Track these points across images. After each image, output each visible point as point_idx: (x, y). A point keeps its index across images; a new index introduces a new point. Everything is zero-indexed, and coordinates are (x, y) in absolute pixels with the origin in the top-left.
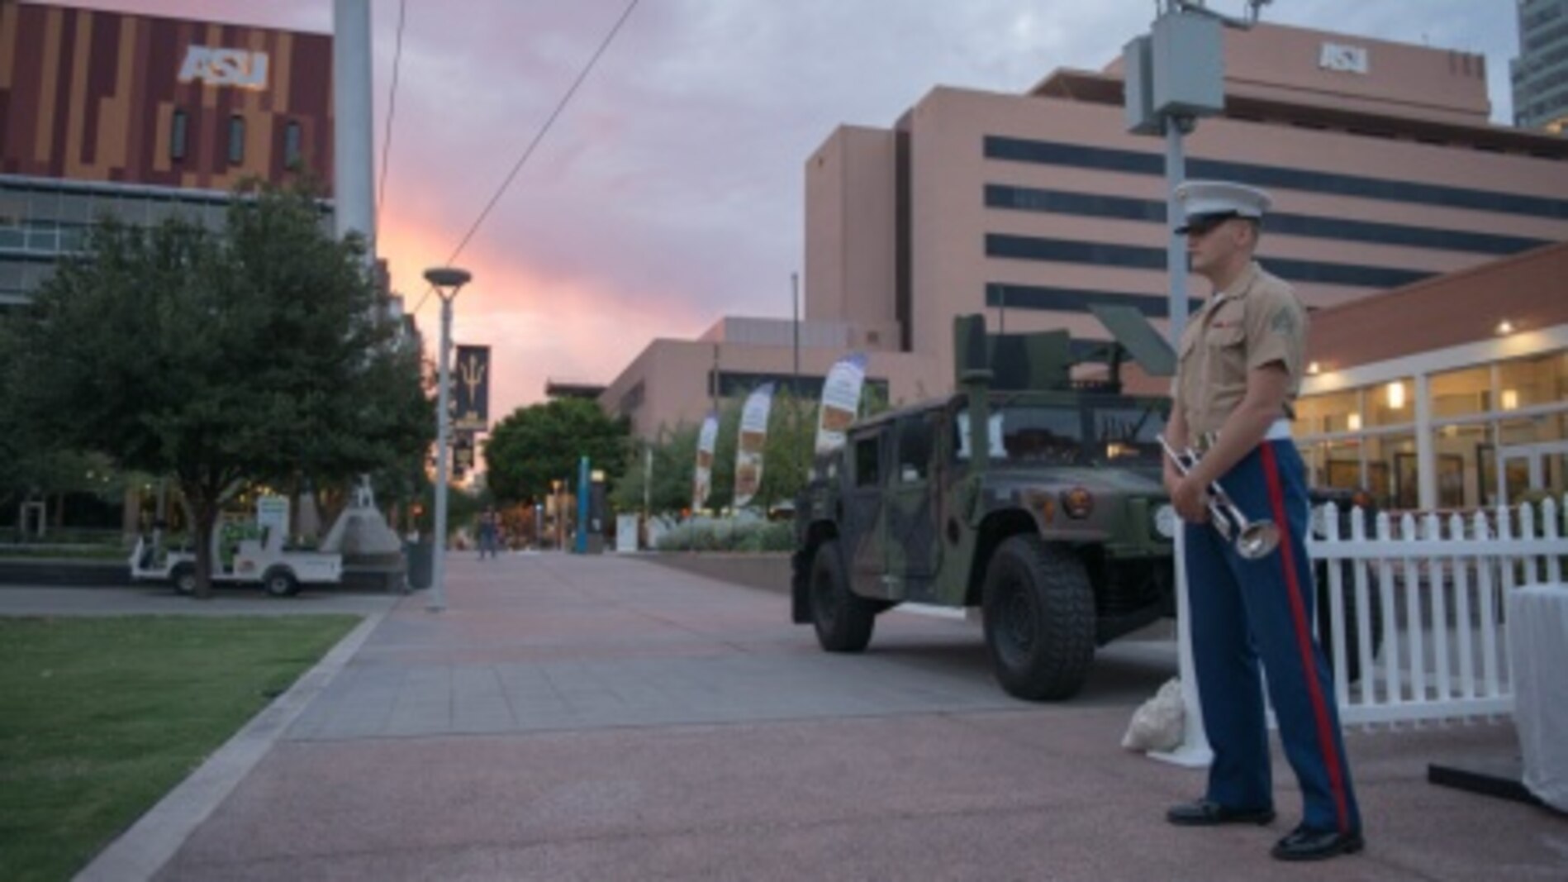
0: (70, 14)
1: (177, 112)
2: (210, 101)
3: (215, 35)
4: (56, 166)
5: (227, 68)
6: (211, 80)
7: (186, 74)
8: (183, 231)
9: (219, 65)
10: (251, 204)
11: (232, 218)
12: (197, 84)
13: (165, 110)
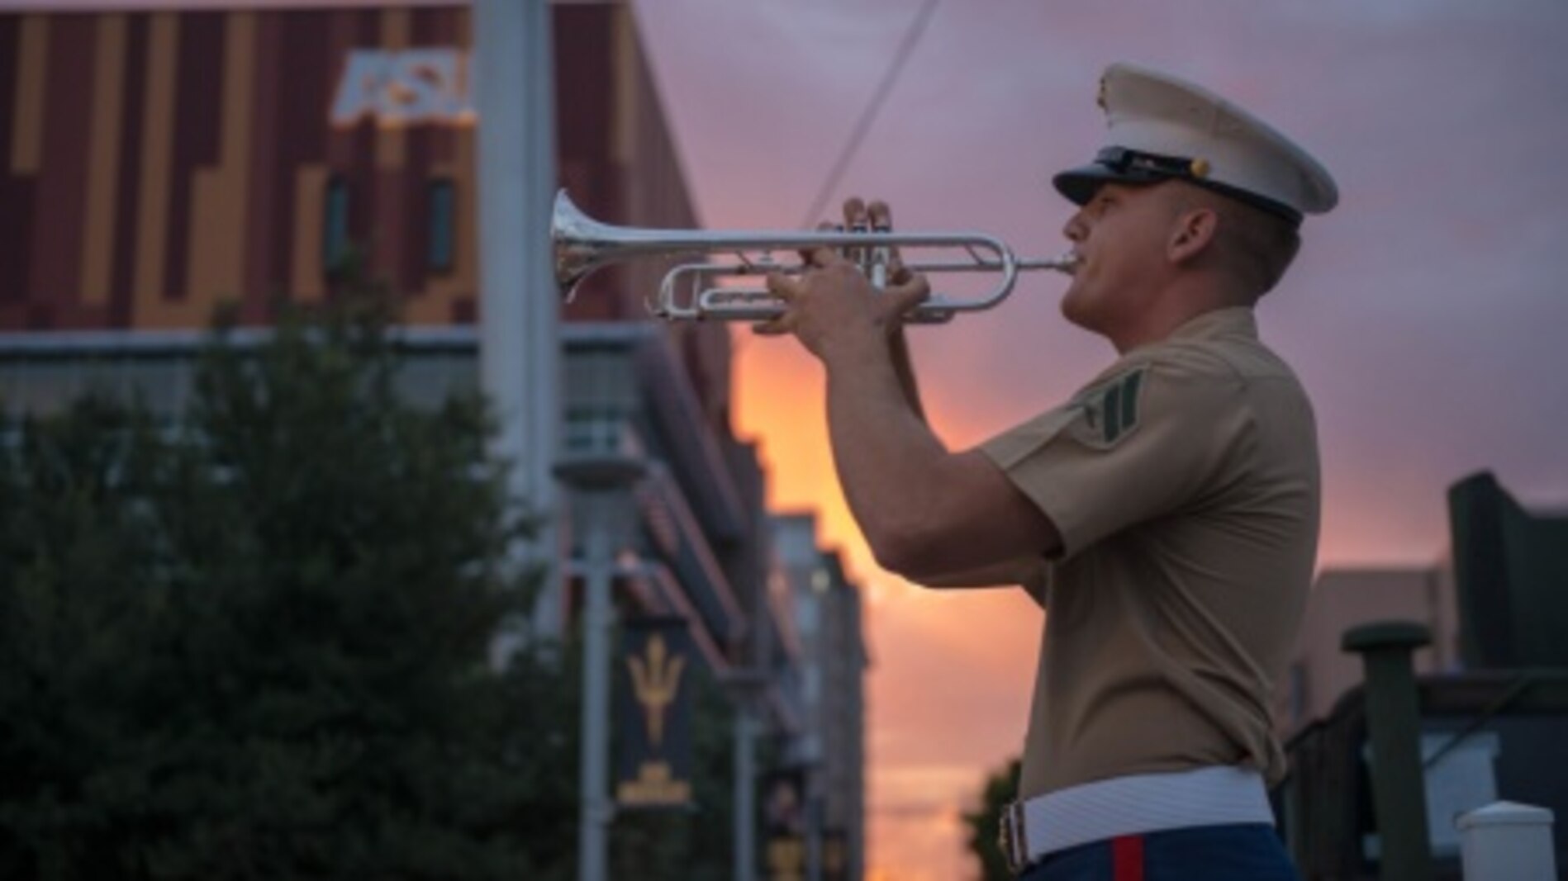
0: (138, 23)
1: (333, 184)
2: (390, 156)
3: (395, 27)
4: (119, 313)
5: (422, 88)
6: (393, 116)
7: (346, 109)
8: (111, 419)
9: (404, 83)
10: (244, 354)
11: (204, 385)
12: (367, 128)
13: (311, 182)
